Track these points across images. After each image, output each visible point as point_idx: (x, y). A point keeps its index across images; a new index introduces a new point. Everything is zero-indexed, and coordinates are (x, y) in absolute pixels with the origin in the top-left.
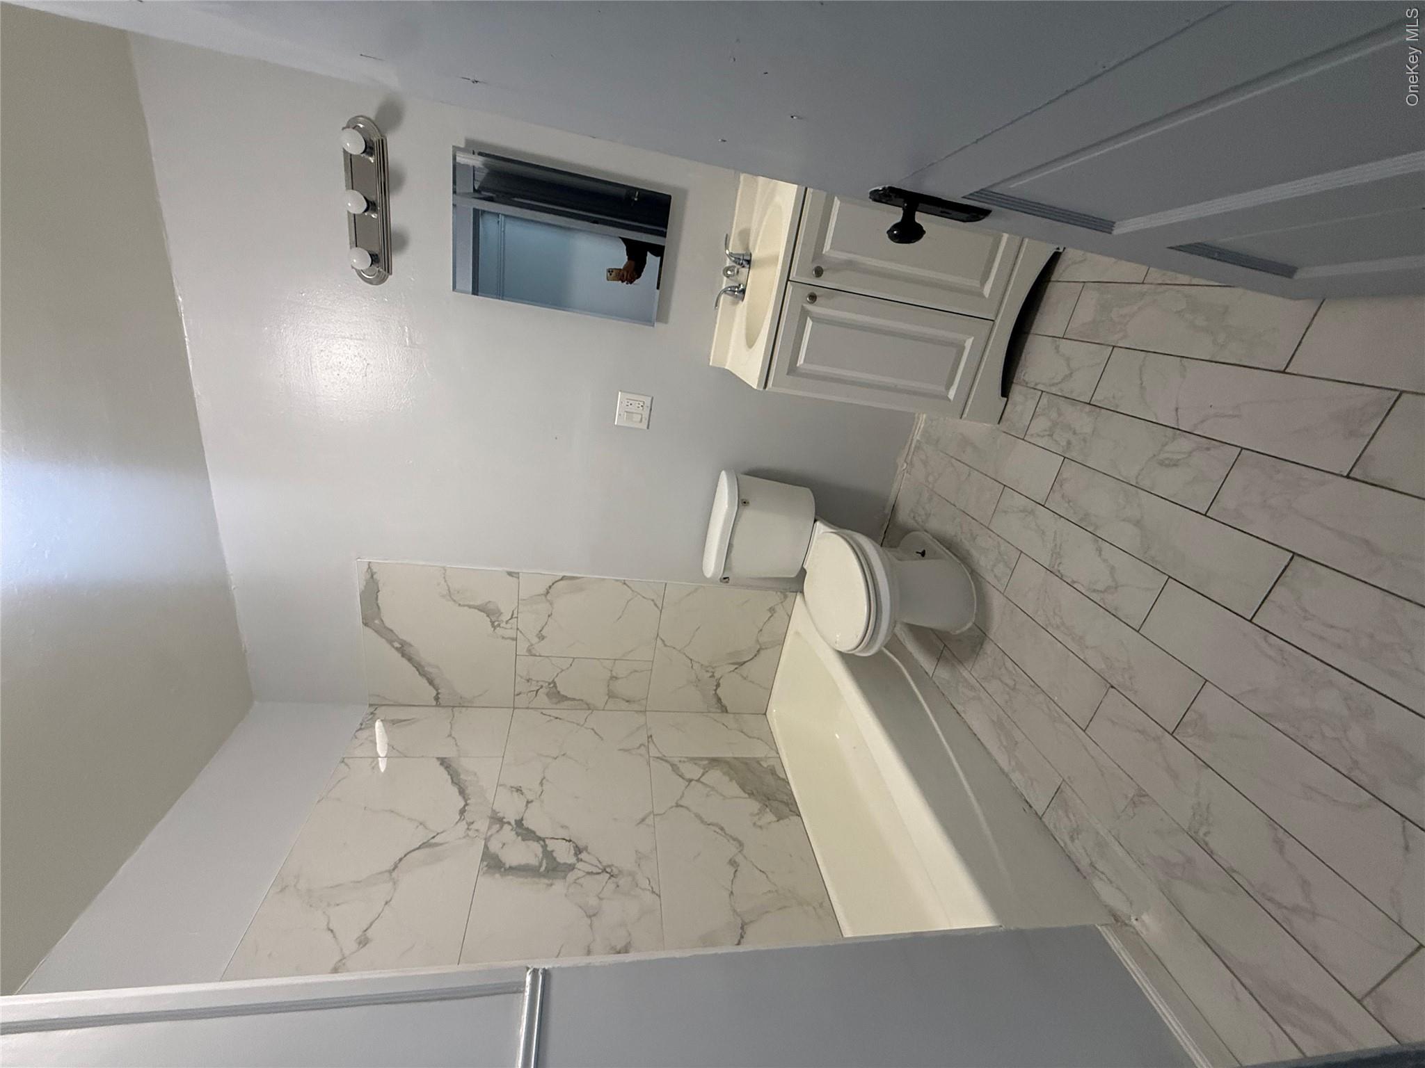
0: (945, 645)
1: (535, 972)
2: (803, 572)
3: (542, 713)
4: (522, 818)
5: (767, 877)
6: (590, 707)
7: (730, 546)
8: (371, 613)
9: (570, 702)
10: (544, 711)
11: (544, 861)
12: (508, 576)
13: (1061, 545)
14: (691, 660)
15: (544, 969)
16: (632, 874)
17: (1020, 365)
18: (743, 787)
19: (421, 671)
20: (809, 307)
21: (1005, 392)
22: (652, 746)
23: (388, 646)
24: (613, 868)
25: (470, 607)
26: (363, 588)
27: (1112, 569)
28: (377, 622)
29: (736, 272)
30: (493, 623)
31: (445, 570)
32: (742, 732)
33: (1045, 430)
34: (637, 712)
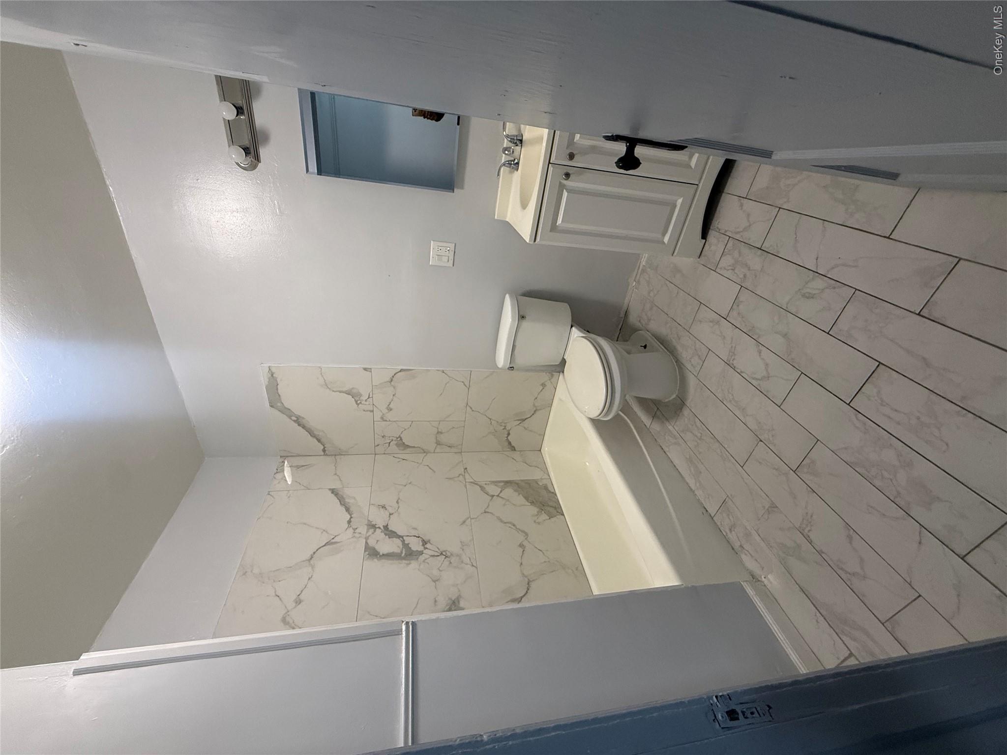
0: (658, 409)
1: (407, 623)
2: (564, 362)
3: (394, 457)
4: (387, 525)
5: (543, 553)
6: (425, 452)
7: (514, 346)
8: (275, 400)
9: (411, 449)
10: (395, 455)
11: (404, 550)
12: (364, 371)
13: (735, 347)
14: (490, 419)
15: (412, 622)
16: (458, 556)
17: (715, 216)
18: (527, 498)
19: (312, 434)
20: (565, 182)
21: (704, 235)
22: (467, 476)
23: (288, 420)
24: (447, 552)
25: (340, 392)
26: (267, 383)
27: (767, 365)
28: (279, 404)
29: (512, 152)
30: (356, 401)
31: (321, 369)
32: (526, 463)
33: (730, 266)
34: (456, 453)
